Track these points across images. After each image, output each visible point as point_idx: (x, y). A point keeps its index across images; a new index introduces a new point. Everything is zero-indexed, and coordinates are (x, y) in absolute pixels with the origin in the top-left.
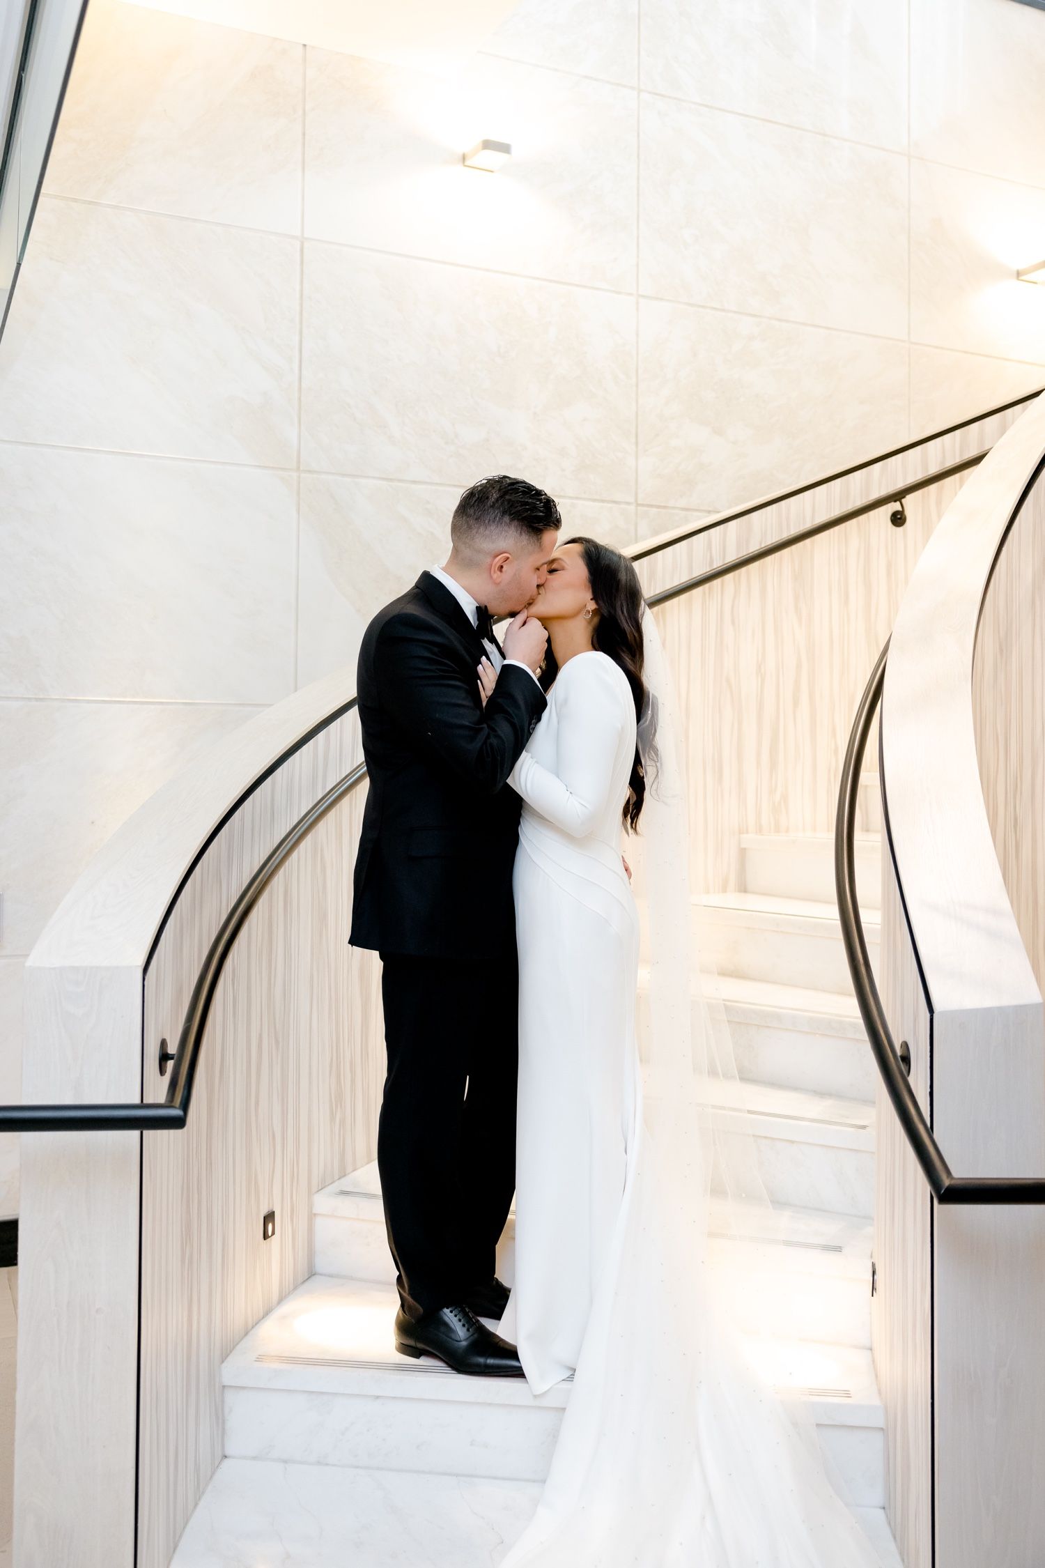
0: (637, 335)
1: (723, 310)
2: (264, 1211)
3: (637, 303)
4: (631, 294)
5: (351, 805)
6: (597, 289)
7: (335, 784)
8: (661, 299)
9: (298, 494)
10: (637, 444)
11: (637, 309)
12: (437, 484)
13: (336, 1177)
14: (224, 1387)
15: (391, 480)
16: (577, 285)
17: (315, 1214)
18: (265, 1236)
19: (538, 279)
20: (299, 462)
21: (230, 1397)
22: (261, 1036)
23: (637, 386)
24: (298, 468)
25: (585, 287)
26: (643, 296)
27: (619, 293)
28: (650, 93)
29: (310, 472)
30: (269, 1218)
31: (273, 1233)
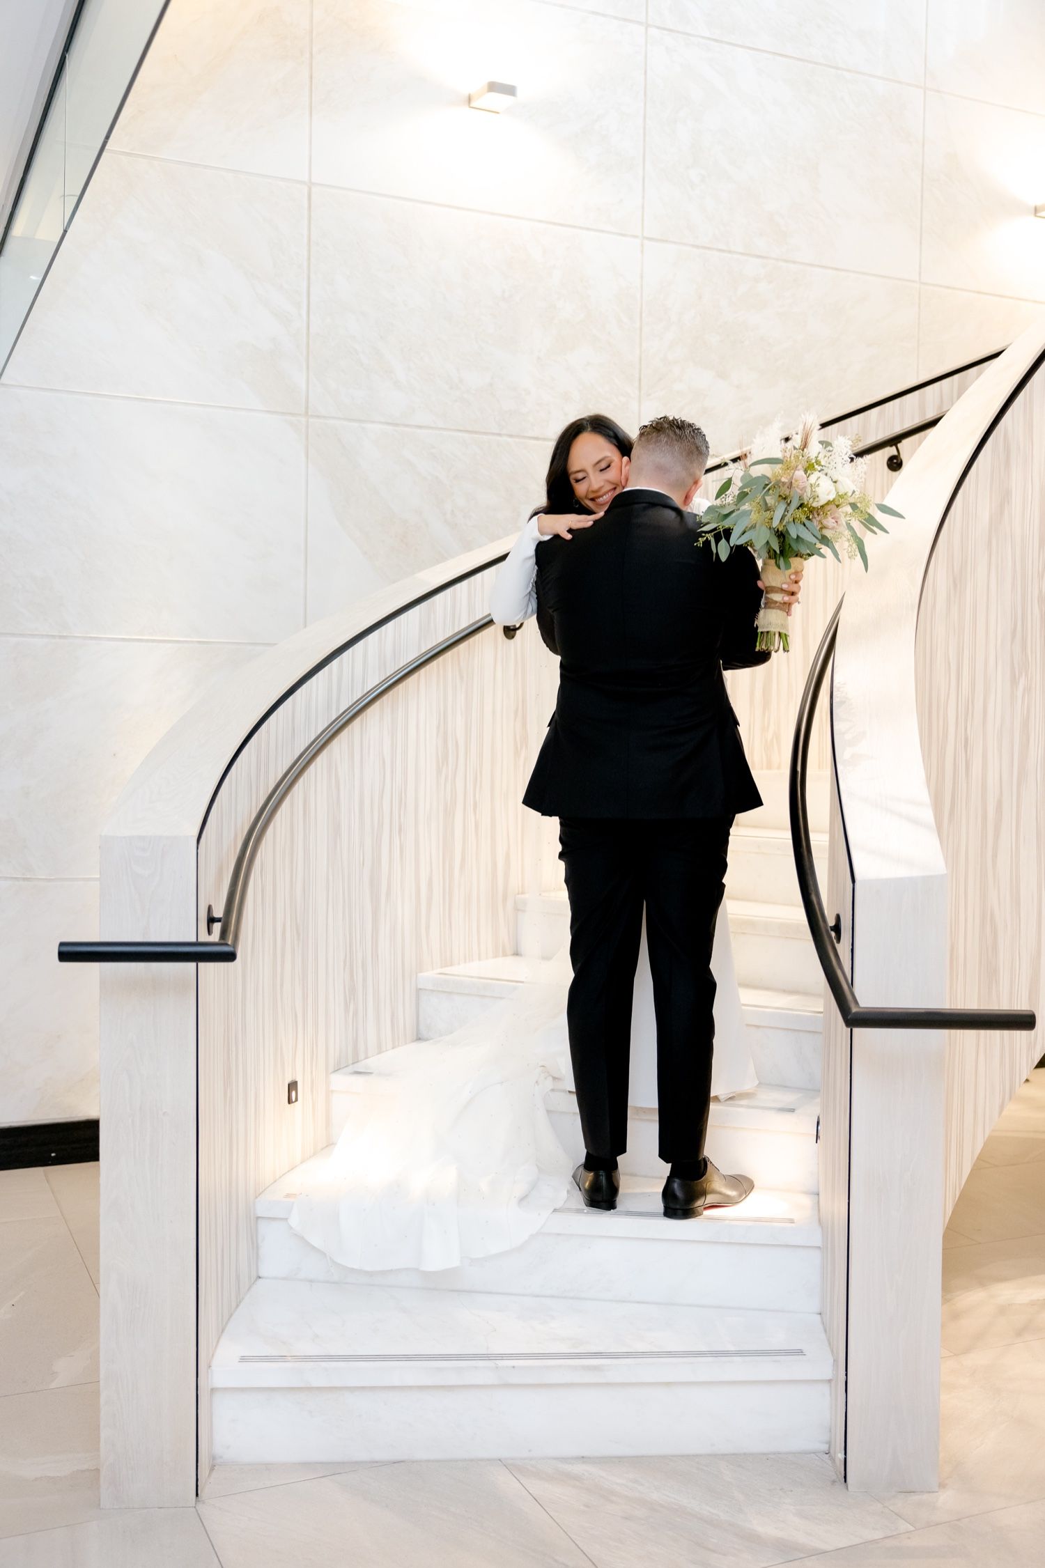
0: (642, 277)
1: (730, 252)
2: (288, 1080)
3: (642, 245)
4: (635, 237)
5: (362, 728)
6: (602, 231)
7: (348, 706)
8: (668, 242)
9: (307, 438)
10: (640, 388)
11: (642, 252)
12: (441, 429)
13: (350, 1062)
14: (258, 1218)
15: (397, 425)
16: (581, 228)
17: (332, 1091)
18: (290, 1101)
19: (541, 221)
20: (307, 408)
21: (263, 1226)
22: (284, 925)
23: (641, 329)
24: (307, 412)
25: (588, 229)
26: (648, 239)
27: (623, 235)
28: (658, 28)
29: (318, 417)
30: (292, 1086)
31: (296, 1100)
